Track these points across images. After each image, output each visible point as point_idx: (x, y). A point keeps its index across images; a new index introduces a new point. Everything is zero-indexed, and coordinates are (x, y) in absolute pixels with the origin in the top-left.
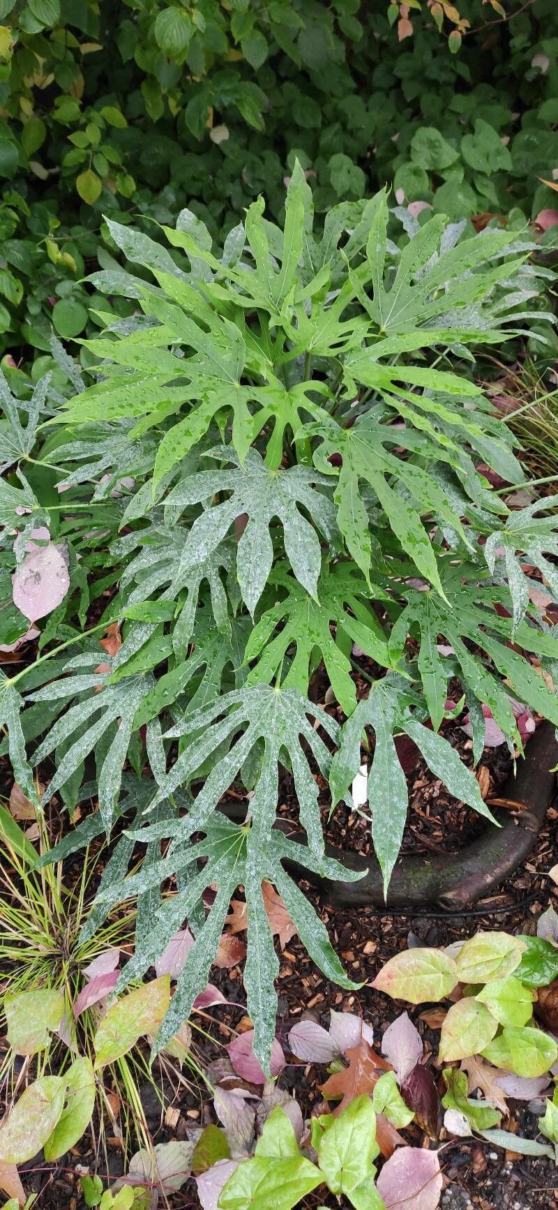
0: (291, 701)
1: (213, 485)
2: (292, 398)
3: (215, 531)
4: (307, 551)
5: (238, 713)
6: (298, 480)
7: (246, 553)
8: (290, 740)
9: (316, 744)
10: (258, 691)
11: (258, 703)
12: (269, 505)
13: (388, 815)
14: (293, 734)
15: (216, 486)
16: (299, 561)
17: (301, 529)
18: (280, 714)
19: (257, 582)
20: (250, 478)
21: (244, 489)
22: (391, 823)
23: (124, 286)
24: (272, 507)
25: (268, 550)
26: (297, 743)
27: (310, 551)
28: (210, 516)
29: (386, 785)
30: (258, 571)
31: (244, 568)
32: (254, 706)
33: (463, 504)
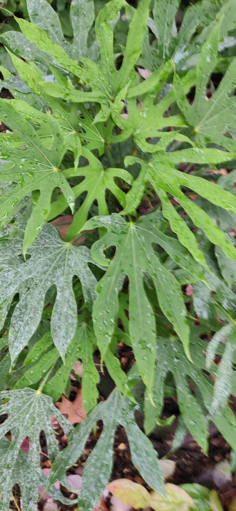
0: (45, 404)
1: (16, 250)
2: (105, 179)
3: (6, 287)
4: (67, 321)
5: (4, 406)
6: (82, 258)
7: (21, 313)
8: (33, 434)
9: (52, 440)
10: (23, 392)
11: (21, 400)
12: (53, 275)
13: (93, 484)
14: (37, 430)
15: (18, 250)
16: (59, 327)
17: (69, 301)
18: (34, 413)
19: (23, 338)
20: (45, 247)
21: (39, 256)
22: (94, 490)
23: (25, 47)
24: (54, 276)
25: (38, 313)
26: (38, 438)
27: (70, 321)
28: (6, 275)
29: (99, 464)
30: (27, 328)
31: (16, 325)
32: (18, 403)
33: (217, 281)
